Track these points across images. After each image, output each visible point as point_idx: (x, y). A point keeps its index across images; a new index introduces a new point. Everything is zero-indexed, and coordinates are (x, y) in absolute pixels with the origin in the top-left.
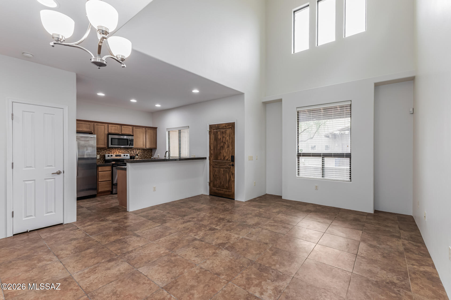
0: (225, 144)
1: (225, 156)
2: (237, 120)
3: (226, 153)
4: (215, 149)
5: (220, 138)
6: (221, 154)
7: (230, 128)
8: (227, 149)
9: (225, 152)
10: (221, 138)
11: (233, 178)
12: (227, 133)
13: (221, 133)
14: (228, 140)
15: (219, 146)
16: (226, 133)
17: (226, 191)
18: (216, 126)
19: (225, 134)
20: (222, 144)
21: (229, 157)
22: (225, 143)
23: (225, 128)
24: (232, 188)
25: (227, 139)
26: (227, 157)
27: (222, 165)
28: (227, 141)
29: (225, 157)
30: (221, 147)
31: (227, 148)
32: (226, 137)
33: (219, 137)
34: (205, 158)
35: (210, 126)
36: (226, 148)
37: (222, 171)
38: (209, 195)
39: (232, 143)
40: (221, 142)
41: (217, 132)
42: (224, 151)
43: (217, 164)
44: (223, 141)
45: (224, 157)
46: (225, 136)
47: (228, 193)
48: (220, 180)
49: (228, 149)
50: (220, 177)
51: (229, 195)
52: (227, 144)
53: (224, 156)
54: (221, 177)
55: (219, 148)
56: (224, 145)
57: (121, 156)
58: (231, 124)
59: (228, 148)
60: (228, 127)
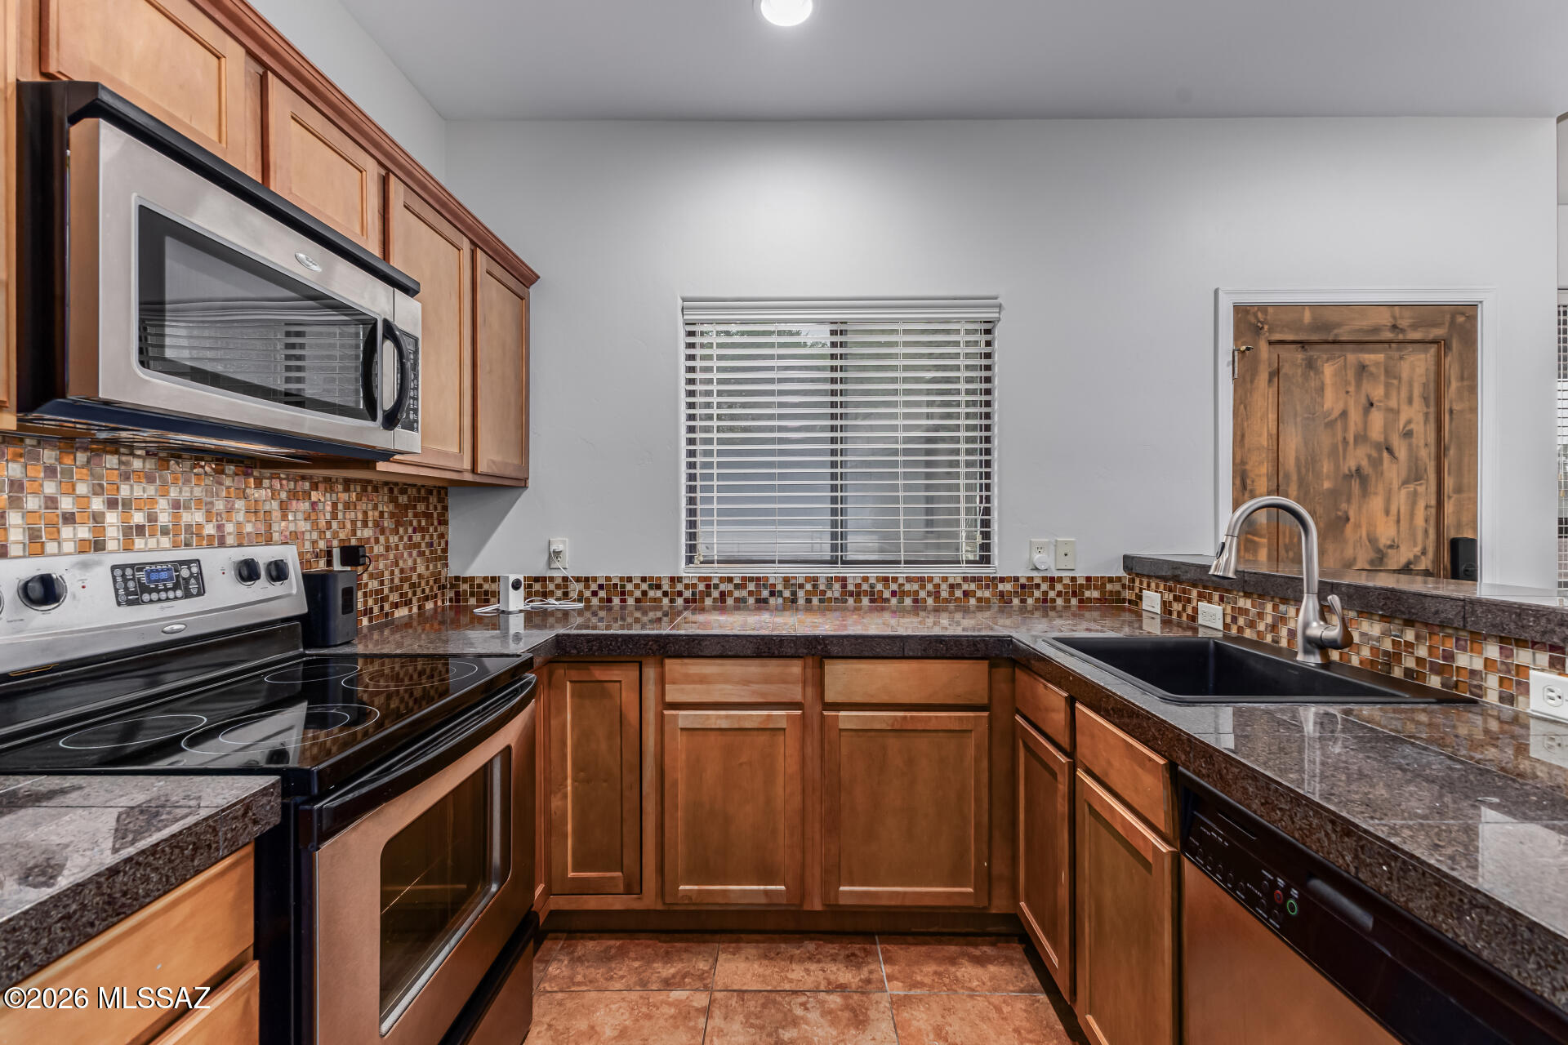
0: (1385, 454)
1: (1384, 541)
2: (1498, 288)
3: (1393, 518)
5: (1336, 413)
6: (1349, 528)
7: (1437, 341)
8: (1403, 492)
9: (1387, 512)
10: (1344, 414)
12: (1405, 376)
13: (1351, 375)
14: (1412, 426)
16: (1400, 379)
18: (1307, 317)
19: (1387, 386)
20: (1357, 457)
21: (1424, 552)
22: (1389, 450)
23: (1388, 335)
25: (1409, 422)
26: (1403, 548)
28: (1408, 434)
29: (1391, 547)
30: (1348, 477)
31: (1405, 482)
32: (1393, 403)
33: (1328, 405)
35: (1242, 312)
36: (1395, 486)
39: (1452, 452)
40: (1346, 442)
42: (1376, 503)
44: (1362, 438)
45: (1379, 551)
46: (1387, 395)
49: (1415, 493)
52: (1402, 453)
53: (1373, 540)
55: (1327, 485)
56: (1376, 463)
57: (201, 592)
58: (1448, 317)
59: (1411, 487)
60: (1419, 336)
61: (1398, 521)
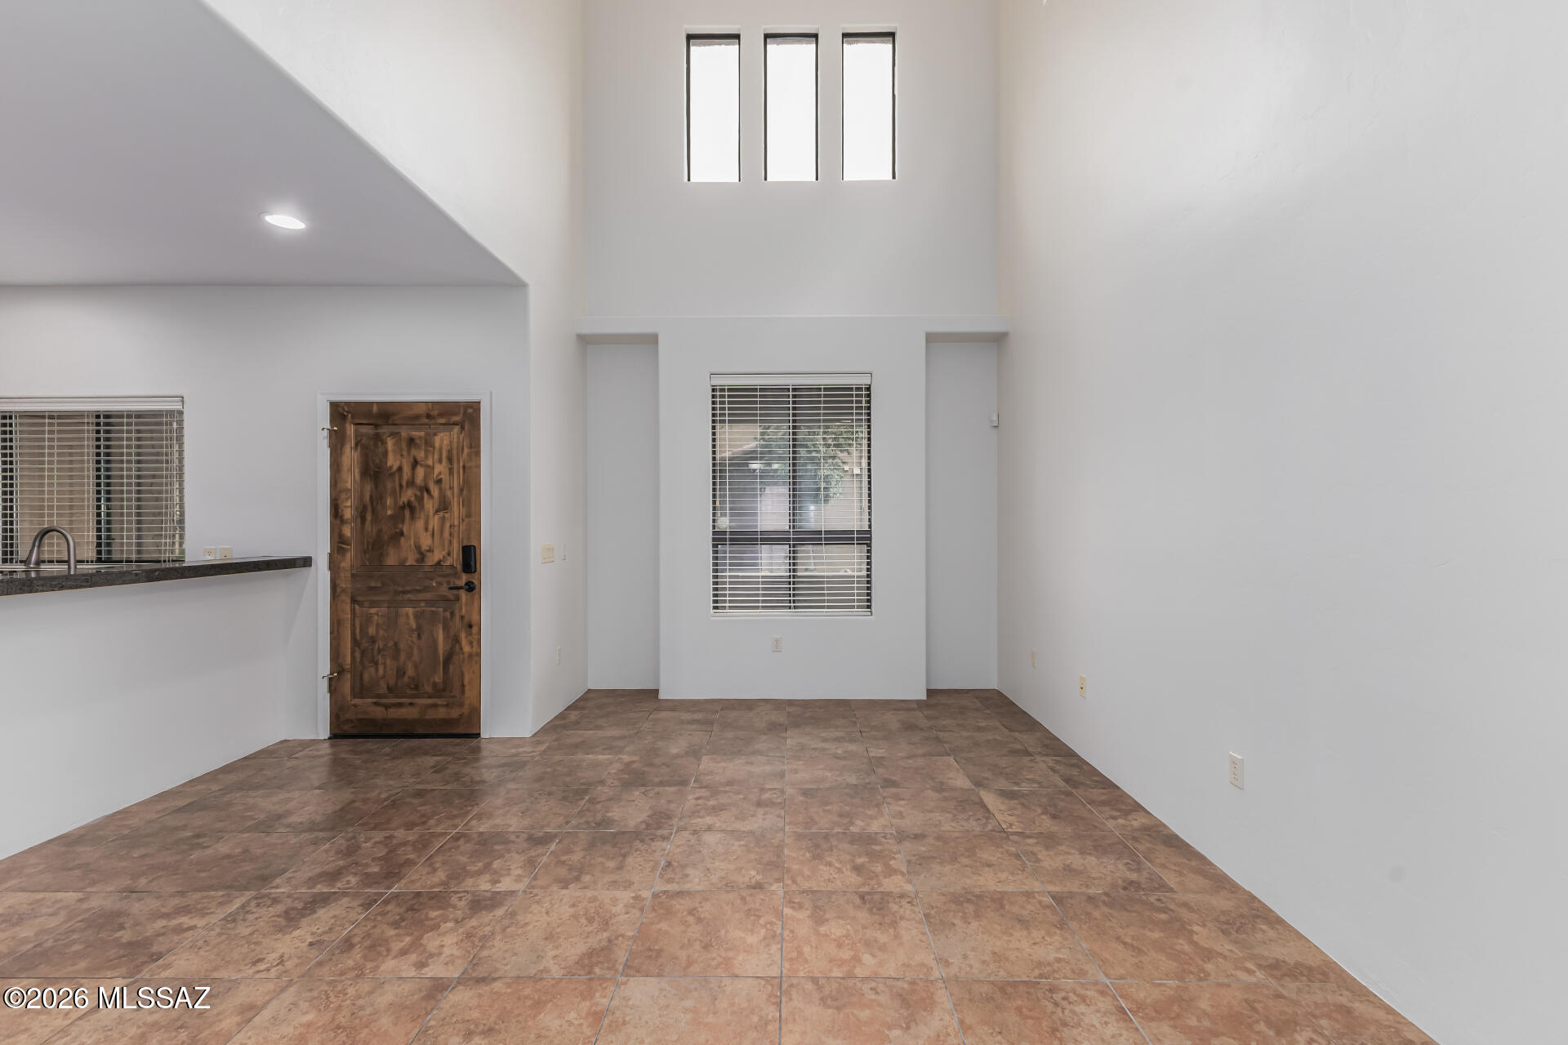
0: (425, 495)
1: (424, 547)
2: (491, 393)
3: (429, 533)
4: (369, 517)
5: (395, 468)
6: (402, 539)
7: (455, 424)
8: (436, 517)
9: (426, 530)
10: (400, 469)
11: (471, 643)
12: (437, 444)
13: (404, 445)
14: (442, 476)
15: (389, 501)
16: (434, 448)
17: (435, 706)
18: (375, 409)
19: (426, 451)
20: (409, 495)
21: (449, 554)
22: (428, 491)
23: (424, 420)
24: (466, 688)
25: (440, 474)
26: (436, 551)
27: (408, 588)
28: (439, 482)
29: (429, 551)
30: (403, 508)
31: (437, 511)
32: (430, 462)
33: (390, 463)
34: (306, 562)
35: (334, 406)
36: (431, 513)
37: (412, 617)
38: (329, 738)
39: (465, 492)
40: (401, 486)
41: (378, 439)
42: (420, 524)
43: (379, 585)
44: (411, 483)
45: (421, 553)
46: (426, 457)
47: (441, 713)
48: (396, 657)
49: (444, 518)
50: (396, 644)
51: (447, 722)
52: (435, 492)
53: (418, 547)
54: (402, 646)
55: (389, 512)
56: (420, 499)
58: (462, 411)
59: (441, 514)
60: (442, 421)
61: (433, 535)
